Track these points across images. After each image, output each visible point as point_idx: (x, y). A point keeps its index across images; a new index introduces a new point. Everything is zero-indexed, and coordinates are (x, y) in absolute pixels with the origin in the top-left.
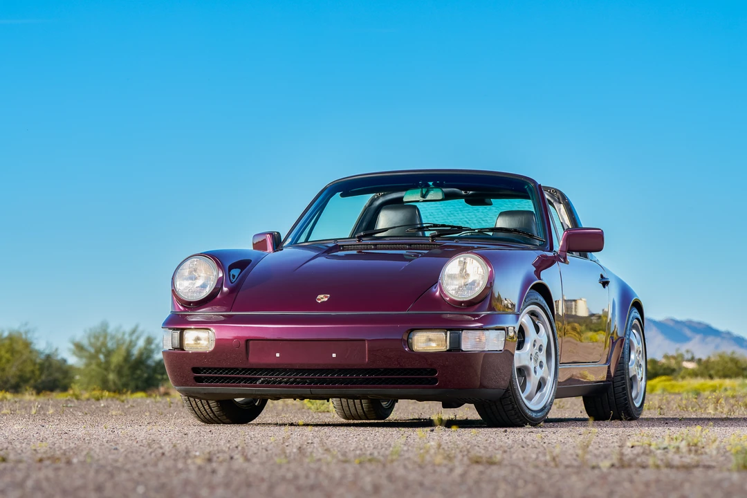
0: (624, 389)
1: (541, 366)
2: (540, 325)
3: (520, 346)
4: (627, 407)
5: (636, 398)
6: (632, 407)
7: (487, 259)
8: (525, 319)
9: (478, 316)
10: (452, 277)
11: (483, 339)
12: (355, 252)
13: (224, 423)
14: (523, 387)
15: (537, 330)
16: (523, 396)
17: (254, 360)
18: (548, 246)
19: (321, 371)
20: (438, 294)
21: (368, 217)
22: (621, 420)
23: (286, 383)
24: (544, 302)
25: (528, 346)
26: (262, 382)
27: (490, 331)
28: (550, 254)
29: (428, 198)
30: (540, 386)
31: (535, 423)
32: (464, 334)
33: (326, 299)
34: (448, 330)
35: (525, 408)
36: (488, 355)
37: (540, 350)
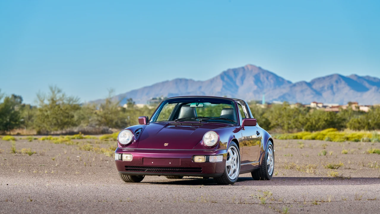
0: (265, 169)
1: (235, 165)
2: (235, 152)
3: (228, 159)
4: (266, 176)
5: (270, 172)
6: (268, 176)
7: (218, 132)
8: (230, 151)
9: (214, 151)
10: (206, 139)
11: (216, 158)
12: (174, 126)
13: (132, 182)
14: (229, 172)
15: (234, 153)
16: (229, 175)
17: (145, 164)
18: (238, 124)
19: (166, 168)
20: (202, 144)
21: (177, 109)
22: (264, 180)
23: (155, 171)
24: (236, 145)
25: (230, 159)
26: (147, 171)
27: (218, 156)
28: (239, 127)
29: (199, 106)
30: (234, 171)
31: (232, 184)
32: (210, 157)
33: (167, 145)
34: (205, 156)
35: (229, 179)
36: (218, 164)
37: (234, 160)
